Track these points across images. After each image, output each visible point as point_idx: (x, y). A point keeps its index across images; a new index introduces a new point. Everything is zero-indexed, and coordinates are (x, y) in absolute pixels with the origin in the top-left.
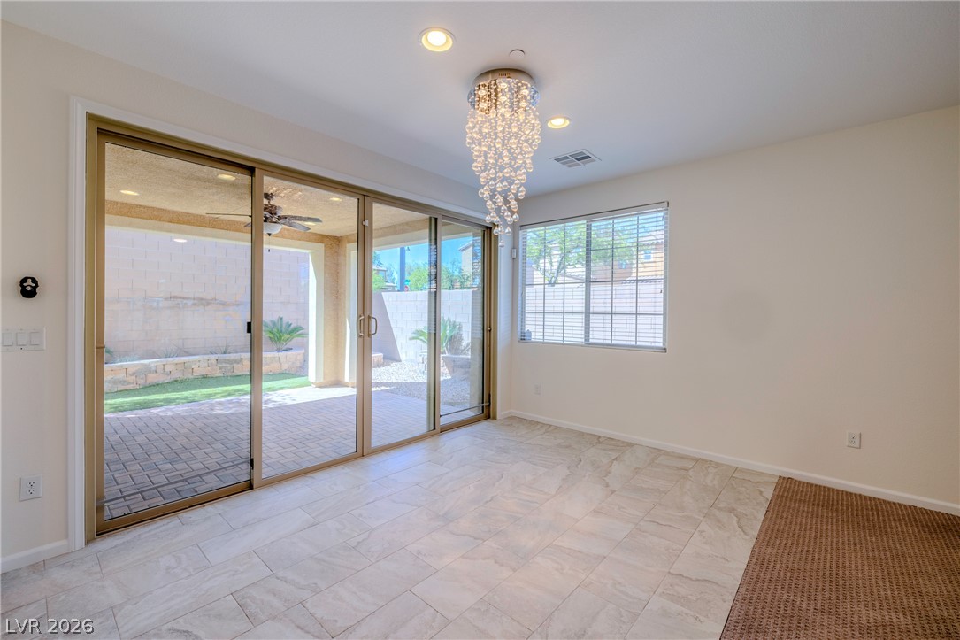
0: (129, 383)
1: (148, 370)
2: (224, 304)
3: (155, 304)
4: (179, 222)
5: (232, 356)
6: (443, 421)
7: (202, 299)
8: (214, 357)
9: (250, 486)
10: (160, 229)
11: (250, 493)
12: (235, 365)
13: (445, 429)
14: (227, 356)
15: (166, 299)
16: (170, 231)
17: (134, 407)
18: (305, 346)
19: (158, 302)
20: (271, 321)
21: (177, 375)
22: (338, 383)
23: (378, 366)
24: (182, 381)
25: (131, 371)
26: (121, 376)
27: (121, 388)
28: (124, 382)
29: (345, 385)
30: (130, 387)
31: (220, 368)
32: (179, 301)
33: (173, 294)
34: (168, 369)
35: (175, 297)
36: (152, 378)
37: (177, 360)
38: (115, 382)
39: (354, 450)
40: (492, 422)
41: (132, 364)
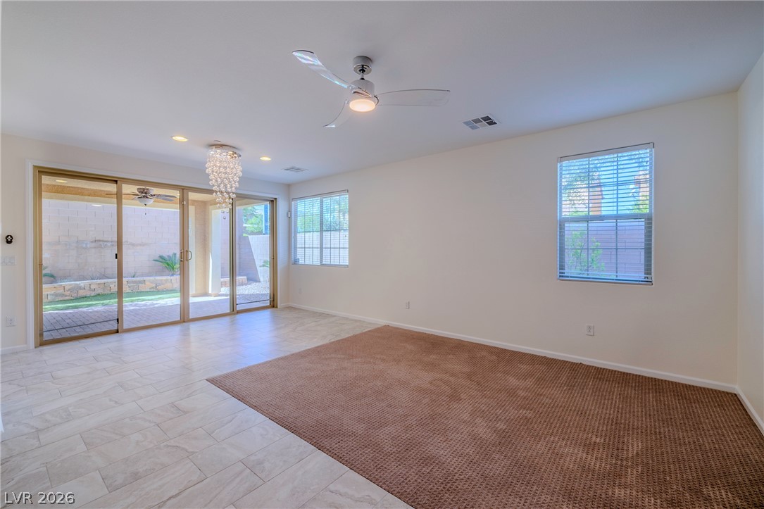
0: (66, 296)
1: (79, 288)
3: (84, 246)
4: (95, 195)
5: (138, 279)
9: (117, 331)
10: (83, 200)
11: (117, 334)
12: (140, 285)
14: (135, 279)
15: (92, 242)
16: (89, 201)
17: (68, 308)
19: (86, 244)
20: (168, 256)
21: (100, 291)
22: (206, 294)
23: (242, 284)
24: (103, 295)
25: (67, 288)
26: (61, 291)
27: (60, 299)
28: (63, 295)
30: (67, 298)
31: (129, 287)
32: (101, 243)
33: (97, 239)
34: (93, 287)
35: (100, 241)
36: (82, 293)
37: (99, 281)
38: (56, 295)
39: (179, 319)
40: (274, 309)
41: (68, 284)
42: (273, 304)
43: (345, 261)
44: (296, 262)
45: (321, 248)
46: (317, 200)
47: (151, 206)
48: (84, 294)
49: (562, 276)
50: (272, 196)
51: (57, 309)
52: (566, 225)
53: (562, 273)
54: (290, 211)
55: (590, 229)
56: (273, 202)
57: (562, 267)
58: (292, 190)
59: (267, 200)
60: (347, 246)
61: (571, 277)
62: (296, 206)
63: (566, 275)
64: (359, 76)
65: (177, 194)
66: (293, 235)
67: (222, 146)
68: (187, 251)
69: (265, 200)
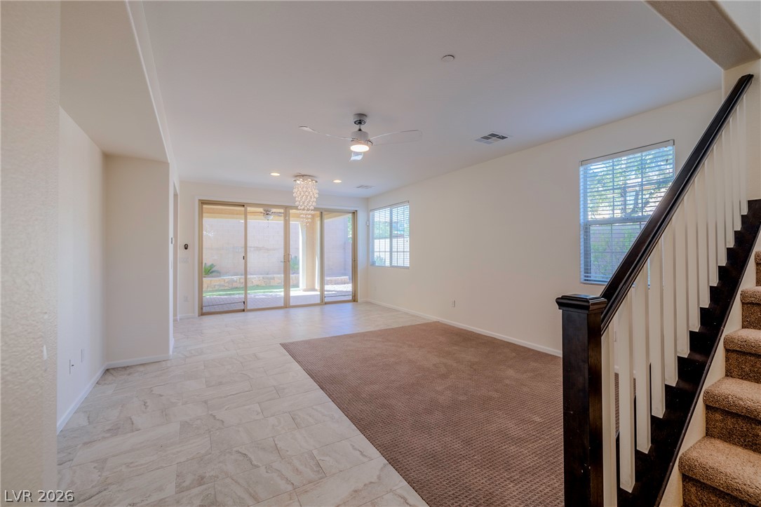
0: (225, 286)
1: (233, 281)
2: (268, 250)
5: (271, 276)
6: (326, 300)
7: (257, 247)
8: (261, 276)
9: (244, 310)
11: (243, 313)
12: (271, 280)
13: (326, 303)
14: (269, 276)
17: (226, 295)
18: (298, 273)
25: (226, 281)
26: (222, 283)
28: (223, 286)
29: (316, 290)
30: (226, 288)
31: (264, 281)
36: (235, 285)
38: (220, 286)
39: (283, 305)
40: (355, 303)
41: (227, 278)
42: (354, 300)
43: (407, 264)
44: (373, 264)
45: (391, 252)
46: (387, 211)
47: (272, 220)
48: (236, 286)
49: (587, 280)
50: (354, 209)
51: (220, 295)
52: (591, 228)
53: (587, 277)
54: (368, 220)
55: (614, 232)
56: (354, 213)
57: (587, 271)
58: (370, 203)
59: (350, 213)
60: (408, 250)
61: (595, 281)
62: (374, 216)
63: (592, 278)
64: (357, 127)
65: (282, 211)
66: (371, 240)
67: (303, 176)
68: (289, 254)
69: (348, 212)
